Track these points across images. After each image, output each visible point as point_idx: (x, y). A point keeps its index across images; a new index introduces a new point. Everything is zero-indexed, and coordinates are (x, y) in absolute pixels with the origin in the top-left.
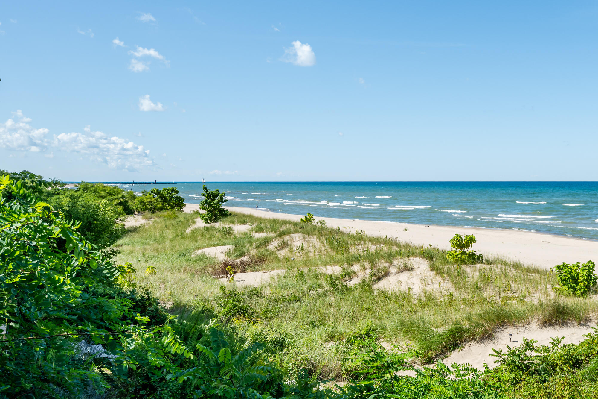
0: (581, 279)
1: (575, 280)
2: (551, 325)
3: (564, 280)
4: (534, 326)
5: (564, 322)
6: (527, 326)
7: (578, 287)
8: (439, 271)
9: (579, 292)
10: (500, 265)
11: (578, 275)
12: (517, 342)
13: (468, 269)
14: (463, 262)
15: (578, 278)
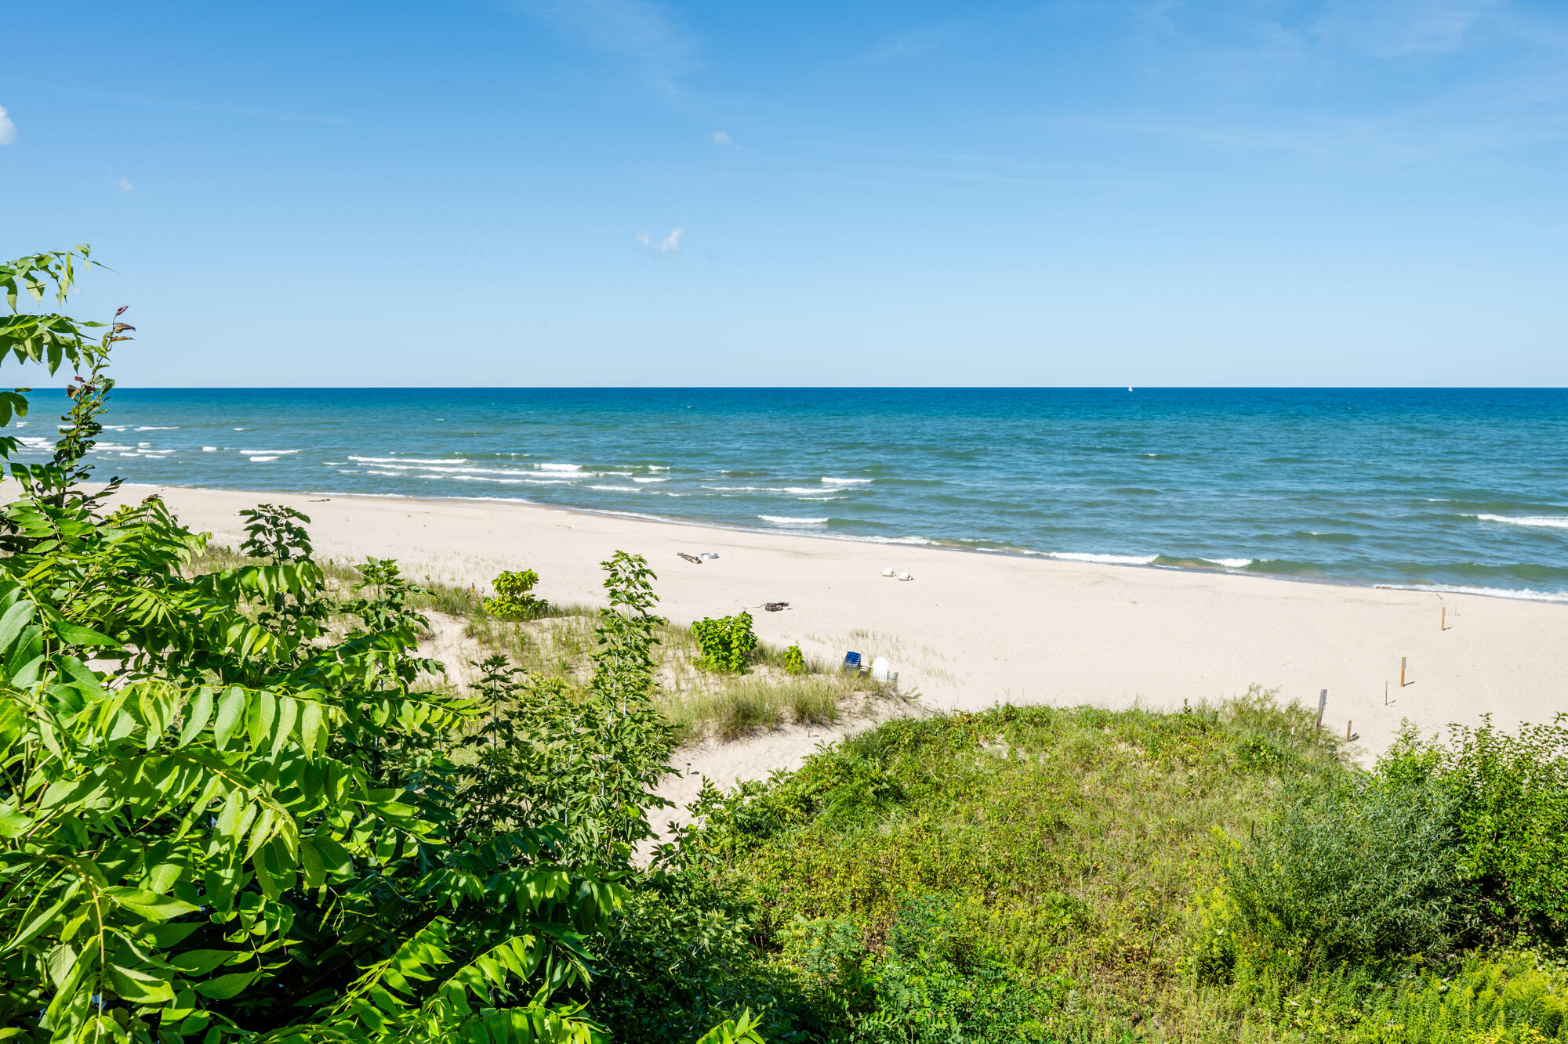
0: (735, 643)
1: (726, 645)
2: (736, 738)
3: (711, 646)
4: (712, 742)
5: (753, 730)
6: (702, 744)
7: (733, 657)
8: (484, 638)
9: (734, 665)
10: (582, 619)
11: (730, 637)
12: (697, 773)
13: (530, 629)
14: (519, 617)
15: (731, 642)
